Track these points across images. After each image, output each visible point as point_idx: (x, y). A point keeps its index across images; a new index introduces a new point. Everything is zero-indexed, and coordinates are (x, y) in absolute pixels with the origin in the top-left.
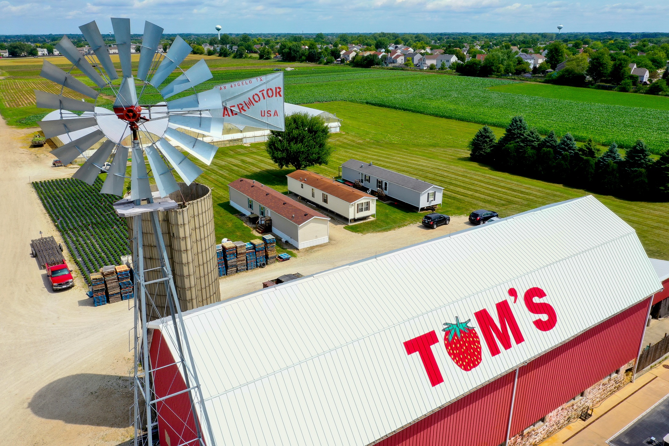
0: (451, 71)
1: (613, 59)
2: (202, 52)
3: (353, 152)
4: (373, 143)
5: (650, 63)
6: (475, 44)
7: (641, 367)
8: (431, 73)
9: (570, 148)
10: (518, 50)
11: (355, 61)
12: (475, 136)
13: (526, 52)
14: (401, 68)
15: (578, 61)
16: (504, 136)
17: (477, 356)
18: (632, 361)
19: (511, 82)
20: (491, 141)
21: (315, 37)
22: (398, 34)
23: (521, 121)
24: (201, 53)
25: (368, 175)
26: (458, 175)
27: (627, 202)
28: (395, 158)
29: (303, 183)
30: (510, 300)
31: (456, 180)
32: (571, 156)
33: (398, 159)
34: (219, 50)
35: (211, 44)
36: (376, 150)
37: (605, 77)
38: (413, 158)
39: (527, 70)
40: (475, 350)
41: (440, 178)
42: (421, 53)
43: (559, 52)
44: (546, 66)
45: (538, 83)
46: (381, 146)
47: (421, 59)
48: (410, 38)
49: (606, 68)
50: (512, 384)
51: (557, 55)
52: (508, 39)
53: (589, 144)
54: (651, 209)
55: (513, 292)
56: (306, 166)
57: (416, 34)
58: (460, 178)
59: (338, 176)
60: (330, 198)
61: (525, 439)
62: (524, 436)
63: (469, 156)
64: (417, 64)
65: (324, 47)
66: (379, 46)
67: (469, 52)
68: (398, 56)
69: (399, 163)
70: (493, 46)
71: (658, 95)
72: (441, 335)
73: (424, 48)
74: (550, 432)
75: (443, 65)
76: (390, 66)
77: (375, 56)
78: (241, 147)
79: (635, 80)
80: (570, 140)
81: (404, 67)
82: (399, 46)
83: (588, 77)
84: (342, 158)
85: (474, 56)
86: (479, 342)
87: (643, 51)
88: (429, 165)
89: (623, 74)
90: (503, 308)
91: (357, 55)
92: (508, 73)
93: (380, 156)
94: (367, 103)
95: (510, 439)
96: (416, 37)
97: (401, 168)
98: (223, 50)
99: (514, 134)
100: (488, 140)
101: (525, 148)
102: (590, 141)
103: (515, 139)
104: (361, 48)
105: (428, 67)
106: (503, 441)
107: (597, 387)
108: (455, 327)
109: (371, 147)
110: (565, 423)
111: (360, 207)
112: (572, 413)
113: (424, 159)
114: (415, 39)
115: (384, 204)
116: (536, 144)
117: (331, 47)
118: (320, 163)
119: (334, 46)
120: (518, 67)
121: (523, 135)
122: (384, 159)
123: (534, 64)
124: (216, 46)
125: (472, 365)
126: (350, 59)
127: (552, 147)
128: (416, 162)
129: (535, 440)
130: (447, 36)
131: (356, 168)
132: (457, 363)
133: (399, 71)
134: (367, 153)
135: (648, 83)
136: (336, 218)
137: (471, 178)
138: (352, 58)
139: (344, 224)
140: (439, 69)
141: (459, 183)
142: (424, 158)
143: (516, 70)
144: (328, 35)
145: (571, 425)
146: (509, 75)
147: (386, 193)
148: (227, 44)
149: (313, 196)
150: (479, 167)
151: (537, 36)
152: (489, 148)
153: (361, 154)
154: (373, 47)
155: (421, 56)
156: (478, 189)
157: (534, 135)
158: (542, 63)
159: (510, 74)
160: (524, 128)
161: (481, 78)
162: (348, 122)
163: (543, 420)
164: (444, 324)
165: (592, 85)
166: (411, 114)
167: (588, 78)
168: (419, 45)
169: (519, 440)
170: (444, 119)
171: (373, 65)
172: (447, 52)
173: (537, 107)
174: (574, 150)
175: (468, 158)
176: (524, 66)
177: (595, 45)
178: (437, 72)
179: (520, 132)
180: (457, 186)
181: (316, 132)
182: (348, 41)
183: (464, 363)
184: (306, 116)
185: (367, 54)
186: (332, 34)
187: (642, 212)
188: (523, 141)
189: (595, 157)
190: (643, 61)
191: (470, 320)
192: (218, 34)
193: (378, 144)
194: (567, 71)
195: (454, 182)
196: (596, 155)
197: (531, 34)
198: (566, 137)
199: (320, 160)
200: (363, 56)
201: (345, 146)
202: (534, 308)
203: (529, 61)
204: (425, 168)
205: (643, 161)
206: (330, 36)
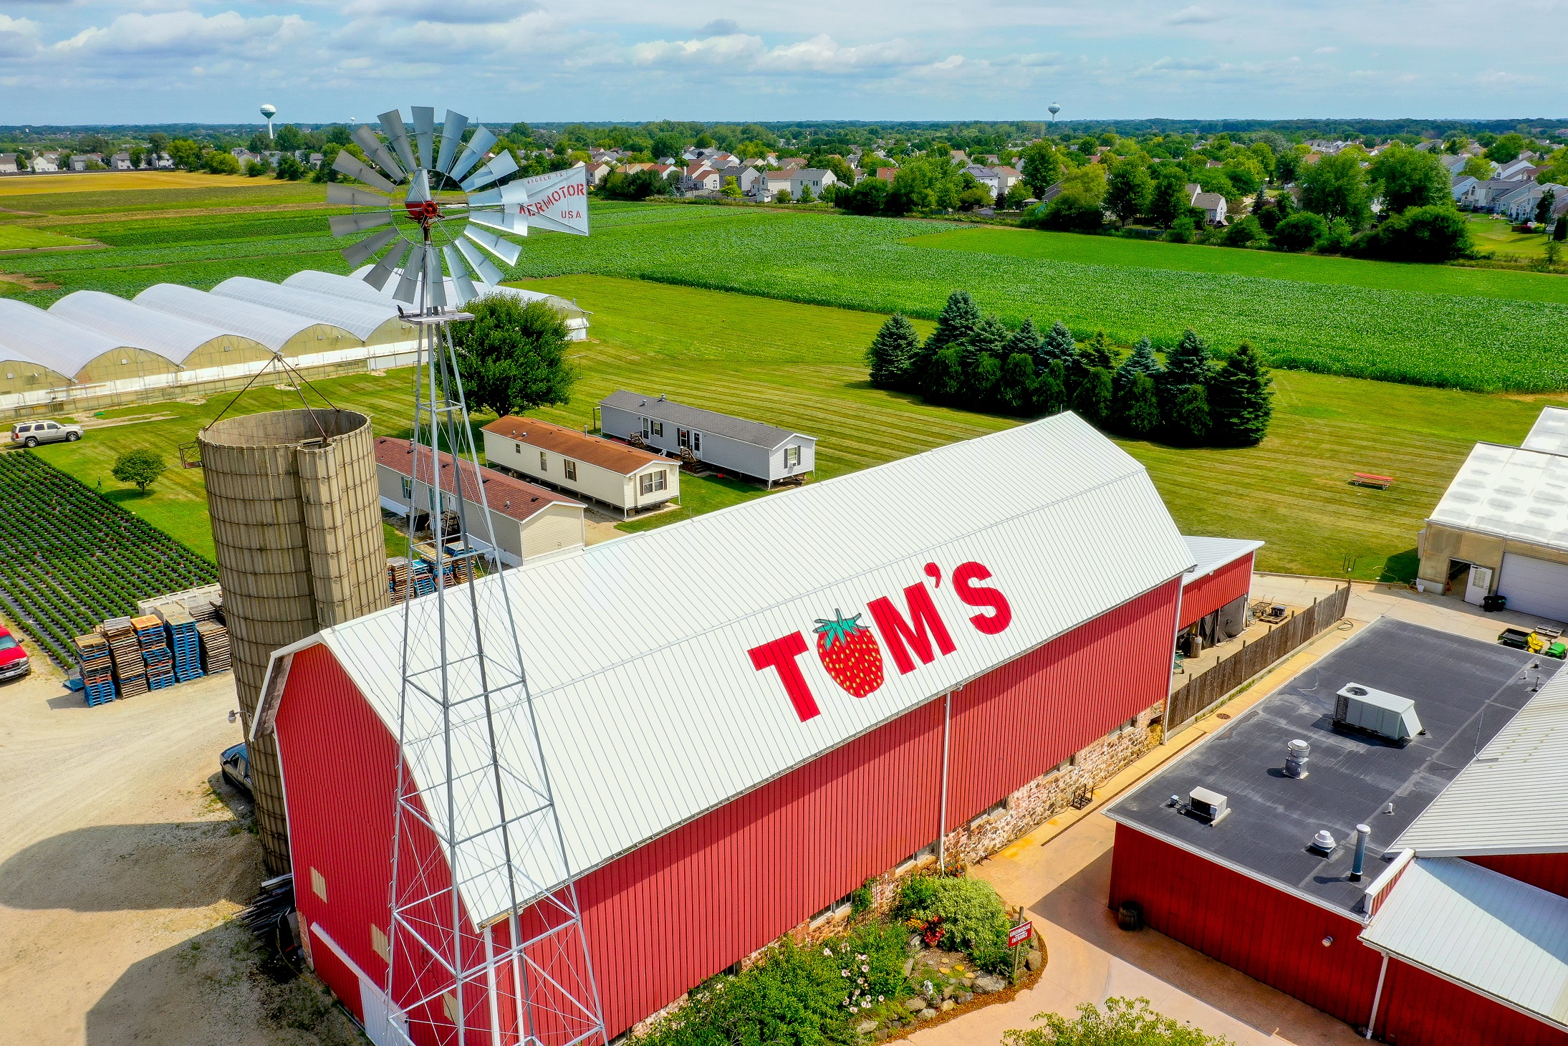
0: (824, 204)
1: (1154, 173)
2: (233, 168)
3: (620, 379)
4: (664, 361)
5: (1228, 184)
6: (875, 146)
7: (1177, 719)
8: (781, 211)
9: (1064, 352)
10: (965, 158)
11: (609, 185)
12: (876, 337)
13: (983, 163)
14: (713, 200)
15: (1086, 180)
16: (935, 332)
17: (876, 674)
18: (1159, 704)
19: (953, 225)
20: (910, 344)
21: (507, 131)
22: (702, 124)
23: (966, 301)
24: (232, 171)
25: (658, 420)
26: (846, 416)
27: (1173, 451)
28: (714, 388)
29: (519, 443)
30: (929, 582)
31: (842, 425)
32: (1067, 368)
33: (720, 389)
34: (275, 165)
35: (253, 149)
36: (670, 375)
37: (1141, 213)
38: (752, 388)
39: (984, 202)
40: (872, 664)
41: (810, 424)
42: (756, 167)
43: (1047, 162)
44: (1023, 192)
45: (1008, 228)
46: (680, 366)
47: (756, 180)
48: (729, 134)
49: (1142, 196)
50: (940, 728)
51: (1045, 168)
52: (945, 134)
53: (1098, 341)
54: (1217, 461)
55: (932, 570)
56: (522, 408)
57: (744, 124)
58: (849, 421)
59: (592, 428)
60: (583, 468)
61: (974, 839)
62: (972, 832)
63: (869, 378)
64: (750, 191)
65: (534, 154)
66: (660, 151)
67: (861, 165)
68: (706, 174)
69: (722, 397)
70: (913, 151)
71: (1244, 247)
72: (811, 640)
73: (762, 155)
74: (1020, 830)
75: (806, 192)
76: (690, 195)
77: (653, 174)
78: (366, 378)
79: (1198, 217)
80: (1063, 335)
81: (721, 198)
82: (707, 151)
83: (1108, 213)
84: (598, 392)
85: (873, 173)
86: (877, 651)
87: (1216, 159)
88: (785, 399)
89: (1175, 206)
90: (917, 596)
91: (612, 171)
92: (945, 208)
93: (680, 386)
94: (643, 277)
95: (947, 836)
96: (743, 132)
97: (726, 407)
98: (286, 163)
99: (955, 328)
100: (903, 342)
101: (975, 355)
102: (1100, 335)
103: (956, 337)
104: (619, 156)
105: (773, 196)
106: (935, 838)
107: (1098, 750)
108: (835, 625)
109: (661, 369)
110: (1045, 815)
111: (646, 483)
112: (1058, 797)
113: (774, 389)
114: (741, 136)
115: (696, 479)
116: (998, 346)
117: (549, 155)
118: (552, 402)
119: (555, 152)
120: (966, 195)
121: (971, 329)
122: (688, 391)
123: (1000, 188)
124: (267, 153)
125: (867, 688)
126: (597, 182)
127: (1032, 351)
128: (758, 395)
129: (993, 843)
130: (813, 129)
131: (631, 408)
132: (842, 684)
133: (710, 206)
134: (652, 382)
135: (1225, 223)
136: (595, 509)
137: (872, 421)
138: (600, 179)
139: (614, 519)
140: (798, 201)
141: (848, 431)
142: (774, 385)
143: (963, 202)
144: (538, 126)
145: (1056, 818)
146: (947, 213)
147: (698, 455)
148: (294, 148)
149: (544, 467)
150: (889, 398)
151: (1007, 128)
152: (906, 359)
153: (638, 383)
154: (647, 153)
155: (757, 174)
156: (886, 440)
157: (993, 329)
158: (1015, 186)
159: (950, 210)
160: (972, 315)
161: (890, 219)
162: (604, 318)
163: (1003, 804)
164: (816, 621)
165: (1117, 229)
166: (741, 297)
167: (1109, 216)
168: (751, 148)
169: (964, 839)
170: (812, 306)
171: (650, 193)
172: (813, 163)
173: (1005, 276)
174: (1071, 355)
175: (865, 382)
176: (979, 193)
177: (1122, 146)
178: (794, 208)
179: (965, 323)
180: (844, 436)
181: (540, 334)
182: (589, 141)
183: (854, 685)
184: (515, 301)
185: (634, 169)
186: (547, 124)
187: (1201, 468)
188: (973, 343)
189: (1112, 368)
190: (1214, 178)
191: (860, 614)
192: (266, 126)
193: (673, 361)
194: (1065, 201)
195: (838, 429)
196: (1113, 364)
197: (993, 124)
198: (1055, 330)
199: (552, 396)
200: (626, 175)
201: (602, 367)
202: (970, 596)
203: (988, 182)
204: (777, 406)
205: (1197, 370)
206: (542, 128)
